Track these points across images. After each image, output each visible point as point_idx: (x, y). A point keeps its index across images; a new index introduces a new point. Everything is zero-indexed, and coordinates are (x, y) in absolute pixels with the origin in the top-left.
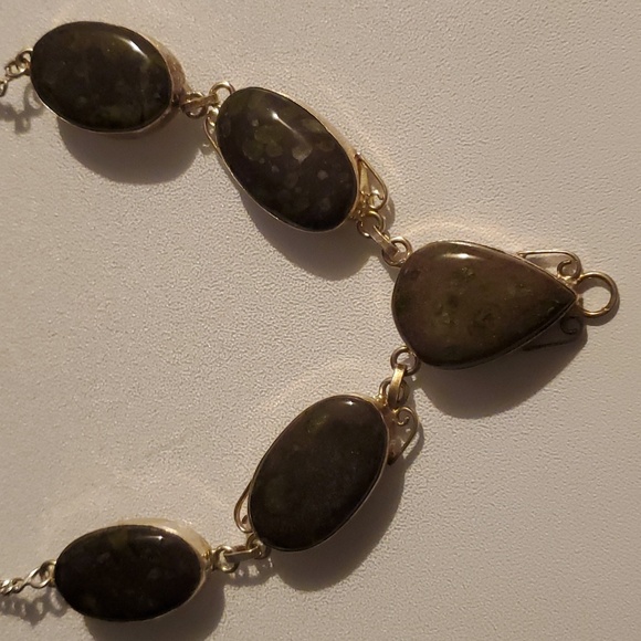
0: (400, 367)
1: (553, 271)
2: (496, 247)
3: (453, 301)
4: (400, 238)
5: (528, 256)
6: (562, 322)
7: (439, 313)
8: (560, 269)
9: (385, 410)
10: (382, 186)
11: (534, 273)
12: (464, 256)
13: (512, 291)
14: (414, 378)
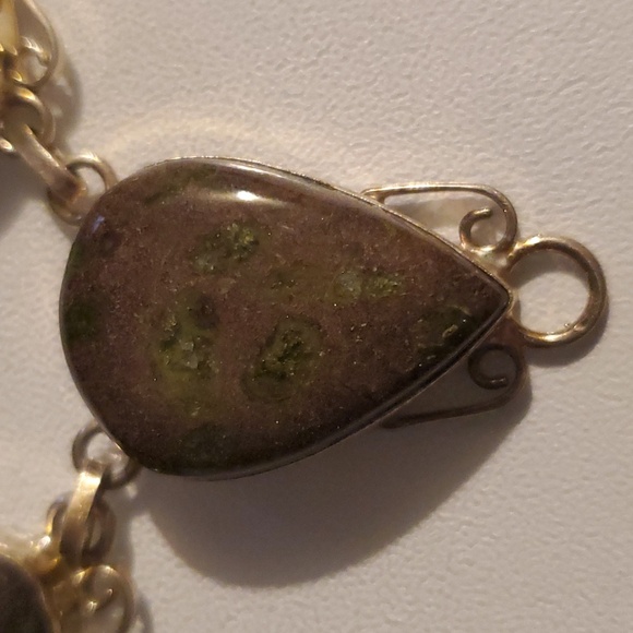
0: (93, 467)
1: (450, 234)
2: (322, 177)
3: (205, 313)
4: (89, 156)
5: (390, 200)
6: (472, 361)
7: (168, 344)
8: (465, 229)
9: (51, 578)
10: (45, 36)
11: (406, 237)
12: (245, 196)
13: (352, 286)
14: (131, 490)
